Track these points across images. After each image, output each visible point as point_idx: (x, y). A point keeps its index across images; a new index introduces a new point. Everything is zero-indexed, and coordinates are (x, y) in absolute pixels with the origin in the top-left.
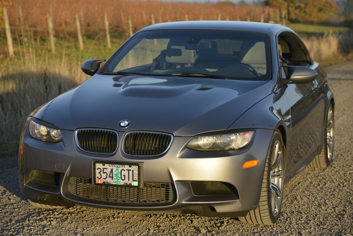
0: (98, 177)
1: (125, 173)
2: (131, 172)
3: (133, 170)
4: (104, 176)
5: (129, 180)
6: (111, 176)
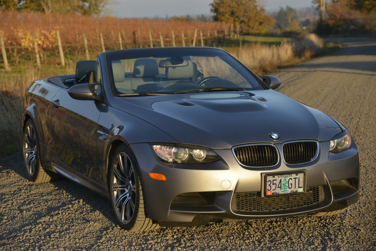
0: (268, 189)
2: (297, 180)
3: (299, 178)
4: (273, 187)
5: (295, 188)
6: (280, 186)
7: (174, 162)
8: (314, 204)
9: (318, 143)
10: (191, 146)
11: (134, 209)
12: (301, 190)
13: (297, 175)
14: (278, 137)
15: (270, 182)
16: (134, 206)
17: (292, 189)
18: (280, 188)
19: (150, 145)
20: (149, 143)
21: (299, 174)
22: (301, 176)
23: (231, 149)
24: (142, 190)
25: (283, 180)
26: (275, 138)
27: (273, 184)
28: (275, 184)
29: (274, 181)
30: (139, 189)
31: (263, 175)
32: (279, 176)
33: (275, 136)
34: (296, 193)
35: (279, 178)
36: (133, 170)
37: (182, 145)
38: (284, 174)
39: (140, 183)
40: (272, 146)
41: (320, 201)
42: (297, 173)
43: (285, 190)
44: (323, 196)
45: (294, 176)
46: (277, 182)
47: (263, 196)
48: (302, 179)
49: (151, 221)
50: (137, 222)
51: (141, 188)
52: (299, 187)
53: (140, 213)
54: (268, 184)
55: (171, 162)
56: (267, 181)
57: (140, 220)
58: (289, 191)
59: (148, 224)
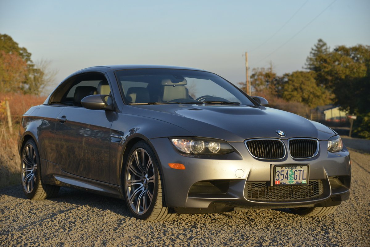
0: (276, 179)
1: (297, 173)
2: (302, 172)
3: (303, 170)
4: (281, 177)
5: (300, 179)
6: (287, 177)
7: (192, 154)
8: (315, 196)
9: (317, 141)
10: (207, 139)
11: (152, 198)
12: (305, 182)
13: (301, 167)
14: (283, 134)
15: (278, 172)
16: (152, 196)
17: (297, 181)
18: (287, 179)
19: (169, 139)
20: (168, 137)
21: (303, 167)
22: (305, 168)
23: (244, 142)
24: (161, 179)
25: (290, 172)
26: (281, 134)
27: (281, 175)
28: (283, 174)
29: (282, 172)
30: (158, 178)
31: (273, 166)
32: (286, 167)
33: (281, 133)
34: (300, 184)
35: (286, 169)
36: (151, 163)
37: (199, 138)
38: (291, 166)
39: (159, 174)
40: (279, 141)
41: (319, 194)
42: (301, 166)
43: (291, 181)
44: (322, 190)
45: (299, 168)
46: (285, 173)
47: (272, 185)
48: (305, 172)
49: (167, 210)
50: (154, 209)
51: (159, 178)
52: (303, 179)
53: (158, 201)
54: (277, 174)
55: (189, 153)
56: (276, 171)
57: (157, 208)
58: (294, 182)
59: (164, 213)
